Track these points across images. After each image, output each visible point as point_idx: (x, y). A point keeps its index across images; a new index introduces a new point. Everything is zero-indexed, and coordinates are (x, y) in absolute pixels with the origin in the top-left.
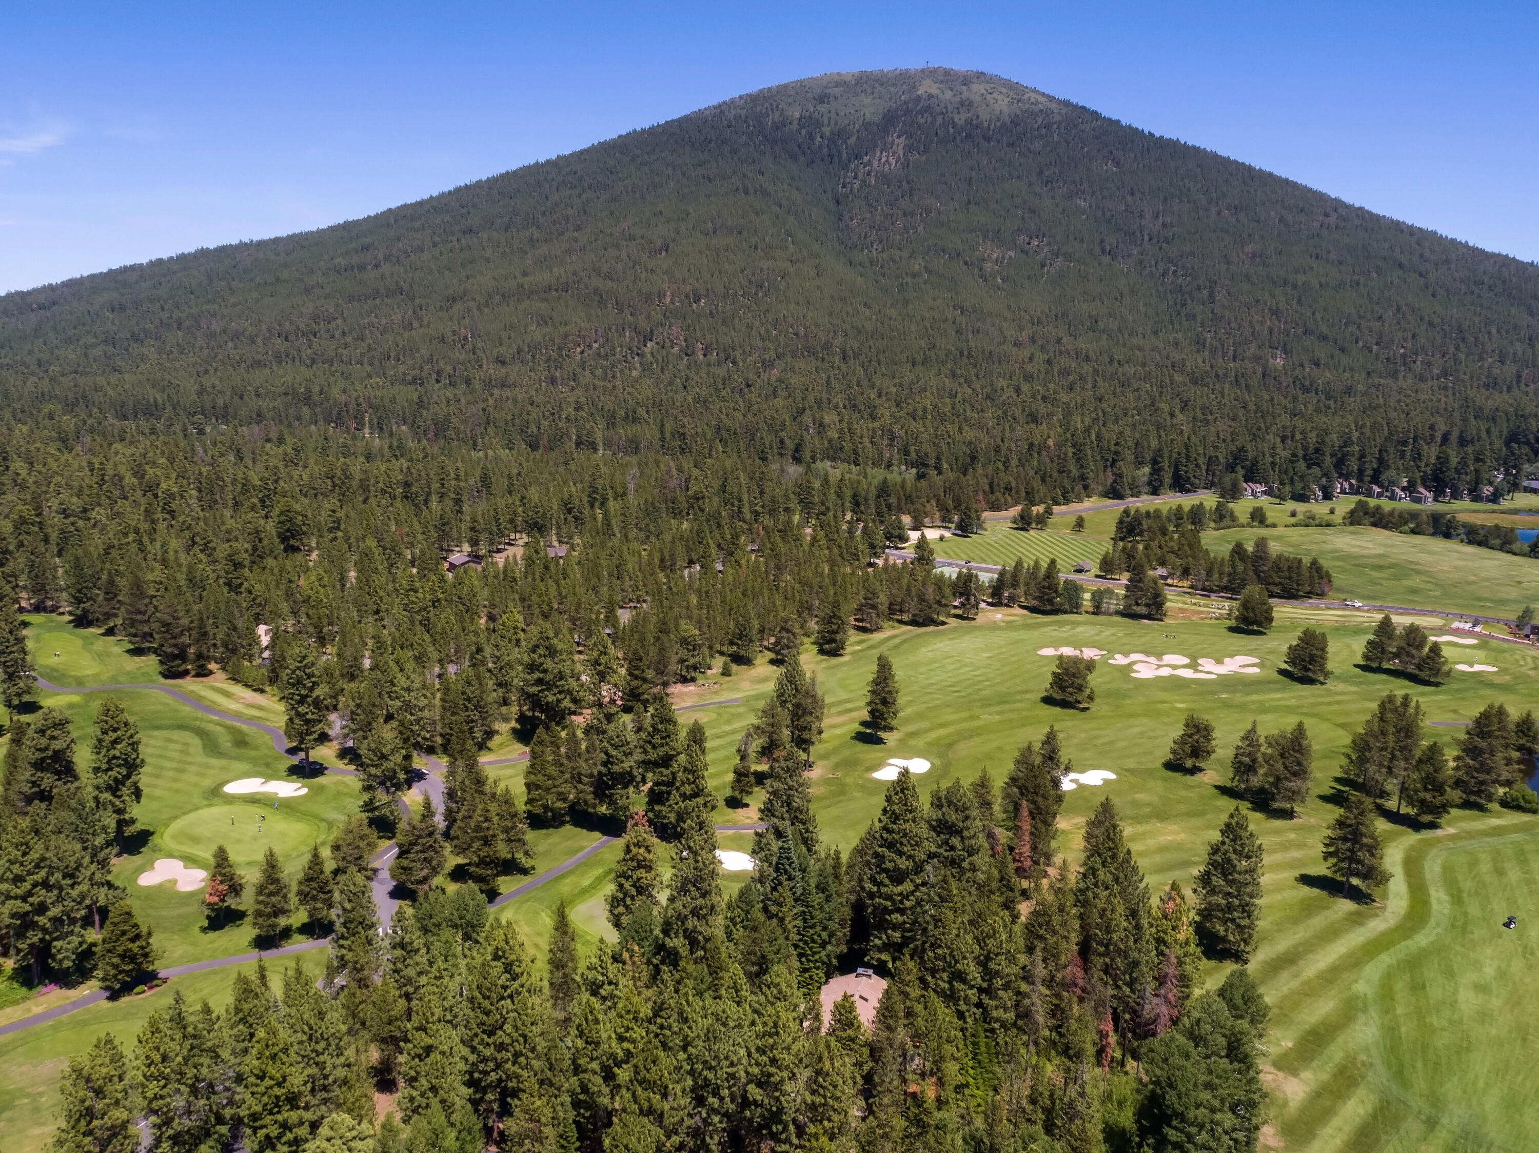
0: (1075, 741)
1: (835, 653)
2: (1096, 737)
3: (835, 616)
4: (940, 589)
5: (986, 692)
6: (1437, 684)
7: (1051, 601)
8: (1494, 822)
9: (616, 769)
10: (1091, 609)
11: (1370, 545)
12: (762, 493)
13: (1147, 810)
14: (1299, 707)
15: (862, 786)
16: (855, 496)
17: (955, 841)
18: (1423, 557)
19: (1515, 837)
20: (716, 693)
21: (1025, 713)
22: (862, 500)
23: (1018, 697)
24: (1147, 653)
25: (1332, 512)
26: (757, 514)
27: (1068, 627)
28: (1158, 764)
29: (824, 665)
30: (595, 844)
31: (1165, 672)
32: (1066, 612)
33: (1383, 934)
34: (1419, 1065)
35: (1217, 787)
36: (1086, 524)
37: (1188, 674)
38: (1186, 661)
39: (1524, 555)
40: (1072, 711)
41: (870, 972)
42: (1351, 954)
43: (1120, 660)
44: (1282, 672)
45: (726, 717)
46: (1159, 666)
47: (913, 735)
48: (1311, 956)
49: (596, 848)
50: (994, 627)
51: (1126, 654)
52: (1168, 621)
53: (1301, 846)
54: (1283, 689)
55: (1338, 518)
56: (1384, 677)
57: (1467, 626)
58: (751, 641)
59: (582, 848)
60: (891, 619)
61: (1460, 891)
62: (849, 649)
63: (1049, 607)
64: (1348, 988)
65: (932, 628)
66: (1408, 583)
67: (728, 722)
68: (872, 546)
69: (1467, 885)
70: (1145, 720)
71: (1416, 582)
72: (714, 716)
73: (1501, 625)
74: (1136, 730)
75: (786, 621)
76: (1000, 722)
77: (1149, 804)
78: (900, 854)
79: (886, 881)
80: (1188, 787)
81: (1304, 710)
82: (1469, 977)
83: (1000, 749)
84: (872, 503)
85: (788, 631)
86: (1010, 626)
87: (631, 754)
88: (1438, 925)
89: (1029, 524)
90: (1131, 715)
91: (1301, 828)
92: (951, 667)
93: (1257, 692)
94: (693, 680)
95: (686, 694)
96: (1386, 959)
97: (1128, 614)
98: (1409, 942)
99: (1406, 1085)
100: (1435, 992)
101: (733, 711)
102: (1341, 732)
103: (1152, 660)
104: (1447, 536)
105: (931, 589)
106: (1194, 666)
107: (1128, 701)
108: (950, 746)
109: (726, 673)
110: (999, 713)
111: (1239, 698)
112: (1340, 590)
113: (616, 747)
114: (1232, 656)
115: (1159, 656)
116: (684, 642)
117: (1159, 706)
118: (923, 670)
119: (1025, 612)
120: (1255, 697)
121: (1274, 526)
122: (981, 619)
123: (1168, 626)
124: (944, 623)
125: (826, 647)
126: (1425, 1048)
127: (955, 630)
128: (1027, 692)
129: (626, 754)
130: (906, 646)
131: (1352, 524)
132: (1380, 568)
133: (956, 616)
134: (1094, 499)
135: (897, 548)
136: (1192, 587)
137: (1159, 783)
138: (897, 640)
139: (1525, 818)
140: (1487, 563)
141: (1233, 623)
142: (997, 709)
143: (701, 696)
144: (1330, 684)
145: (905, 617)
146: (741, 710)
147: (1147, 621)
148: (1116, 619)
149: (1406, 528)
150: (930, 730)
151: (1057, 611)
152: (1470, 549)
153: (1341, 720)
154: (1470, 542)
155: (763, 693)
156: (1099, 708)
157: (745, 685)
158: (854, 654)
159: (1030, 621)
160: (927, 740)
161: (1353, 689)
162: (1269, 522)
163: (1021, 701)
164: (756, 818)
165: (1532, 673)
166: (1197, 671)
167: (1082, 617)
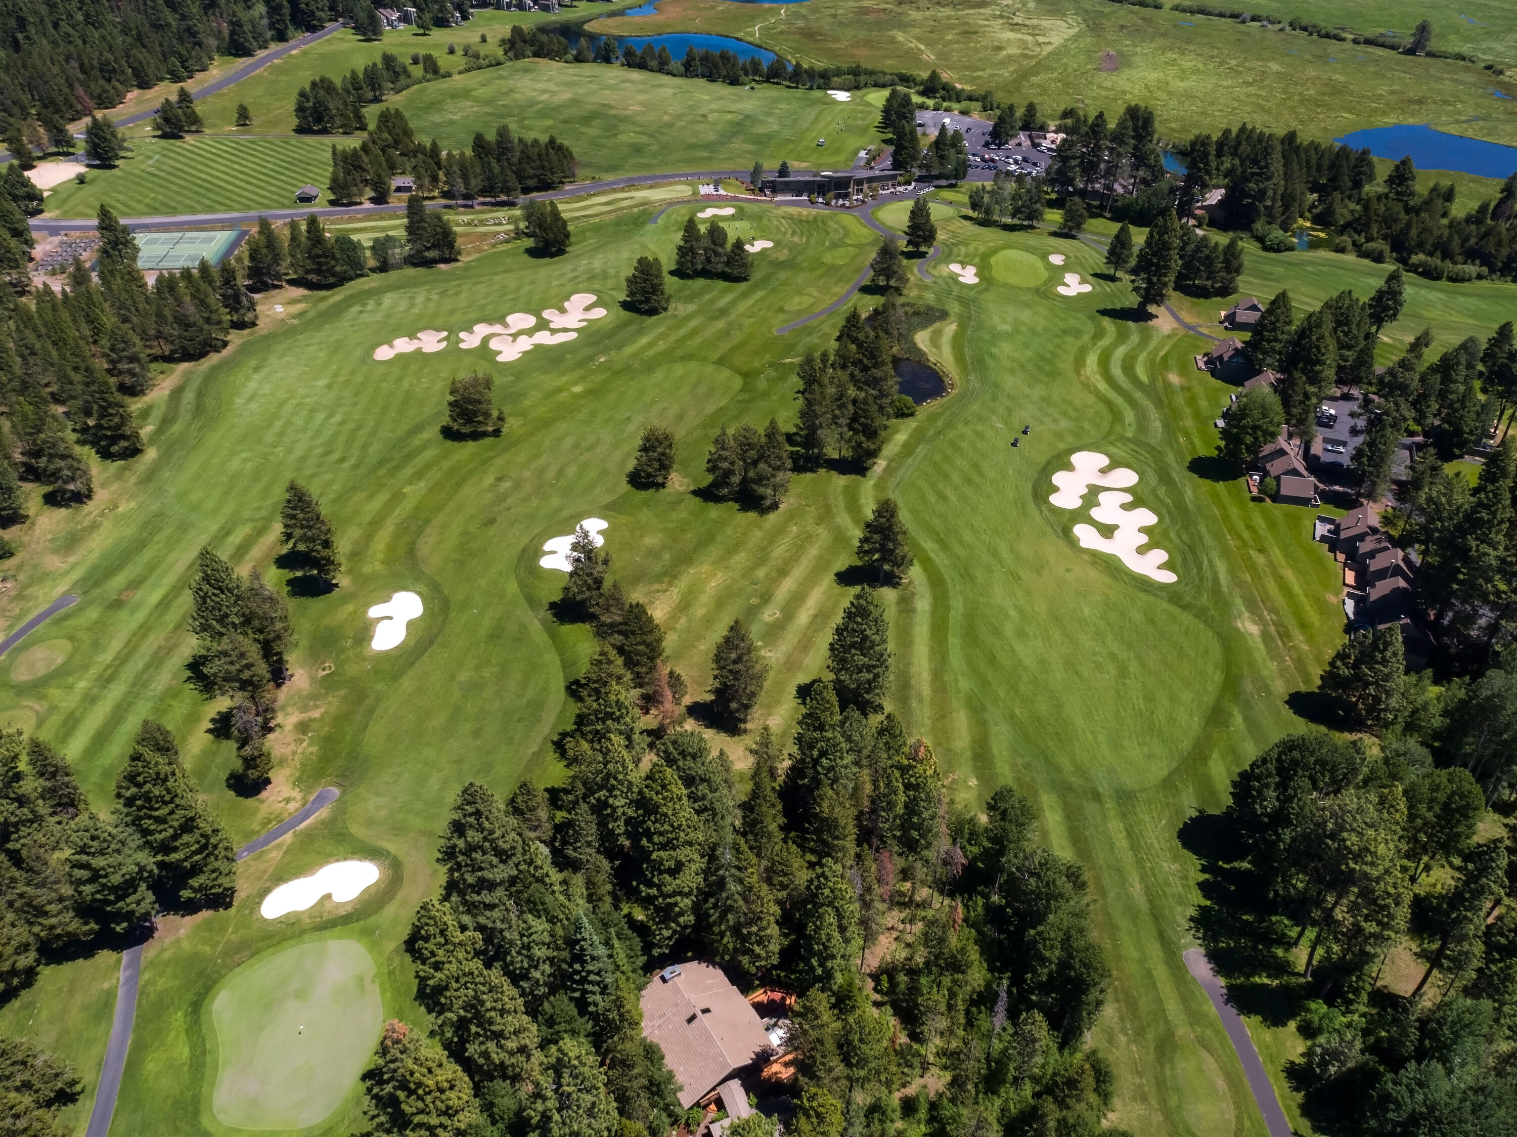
0: (527, 488)
1: (134, 452)
2: (541, 472)
5: (376, 448)
6: (745, 279)
7: (331, 271)
8: (901, 437)
10: (377, 264)
11: (551, 86)
13: (667, 556)
14: (673, 350)
15: (377, 673)
18: (607, 96)
19: (921, 450)
20: (21, 597)
21: (446, 465)
23: (417, 441)
24: (488, 320)
25: (484, 40)
27: (371, 304)
28: (624, 487)
30: (122, 975)
31: (525, 344)
33: (933, 614)
35: (696, 493)
36: (251, 112)
37: (544, 338)
38: (531, 320)
39: (682, 76)
42: (932, 652)
43: (470, 341)
44: (625, 305)
45: (84, 637)
46: (515, 336)
47: (357, 555)
48: (913, 670)
49: (132, 980)
50: (287, 329)
51: (468, 328)
52: (464, 259)
53: (809, 538)
54: (640, 332)
55: (495, 48)
56: (700, 282)
57: (711, 190)
59: (110, 996)
61: (938, 534)
62: (143, 434)
63: (332, 280)
64: (958, 691)
65: (214, 359)
66: (623, 138)
67: (97, 646)
69: (936, 523)
70: (563, 426)
71: (628, 136)
72: (67, 645)
73: (733, 181)
74: (568, 443)
76: (431, 490)
77: (663, 548)
79: (667, 879)
80: (674, 505)
81: (679, 353)
82: (1009, 630)
83: (466, 533)
86: (306, 322)
88: (952, 580)
89: (179, 126)
90: (547, 423)
91: (792, 516)
92: (299, 421)
93: (625, 343)
96: (954, 641)
97: (418, 261)
98: (952, 612)
99: (1058, 769)
100: (1003, 658)
101: (81, 621)
102: (726, 373)
103: (497, 328)
104: (607, 60)
105: (189, 305)
106: (543, 325)
107: (527, 403)
108: (411, 553)
109: (5, 553)
110: (419, 475)
111: (617, 358)
114: (567, 298)
115: (501, 320)
117: (563, 396)
118: (269, 437)
119: (301, 292)
120: (629, 350)
121: (448, 75)
122: (266, 323)
123: (469, 267)
124: (225, 344)
125: (114, 449)
126: (1040, 720)
127: (245, 350)
128: (418, 429)
130: (210, 402)
131: (517, 57)
132: (587, 120)
133: (235, 326)
134: (217, 61)
135: (36, 213)
136: (446, 195)
137: (646, 511)
138: (189, 396)
139: (912, 424)
140: (662, 92)
141: (530, 243)
142: (409, 471)
144: (672, 306)
145: (168, 350)
146: (93, 613)
147: (442, 266)
148: (410, 271)
149: (569, 57)
150: (368, 538)
151: (341, 280)
152: (636, 75)
153: (715, 356)
154: (630, 65)
155: (94, 568)
156: (512, 425)
157: (53, 562)
158: (154, 438)
159: (323, 306)
160: (380, 556)
161: (691, 308)
162: (442, 71)
163: (424, 447)
164: (296, 794)
165: (796, 239)
166: (554, 331)
167: (373, 281)
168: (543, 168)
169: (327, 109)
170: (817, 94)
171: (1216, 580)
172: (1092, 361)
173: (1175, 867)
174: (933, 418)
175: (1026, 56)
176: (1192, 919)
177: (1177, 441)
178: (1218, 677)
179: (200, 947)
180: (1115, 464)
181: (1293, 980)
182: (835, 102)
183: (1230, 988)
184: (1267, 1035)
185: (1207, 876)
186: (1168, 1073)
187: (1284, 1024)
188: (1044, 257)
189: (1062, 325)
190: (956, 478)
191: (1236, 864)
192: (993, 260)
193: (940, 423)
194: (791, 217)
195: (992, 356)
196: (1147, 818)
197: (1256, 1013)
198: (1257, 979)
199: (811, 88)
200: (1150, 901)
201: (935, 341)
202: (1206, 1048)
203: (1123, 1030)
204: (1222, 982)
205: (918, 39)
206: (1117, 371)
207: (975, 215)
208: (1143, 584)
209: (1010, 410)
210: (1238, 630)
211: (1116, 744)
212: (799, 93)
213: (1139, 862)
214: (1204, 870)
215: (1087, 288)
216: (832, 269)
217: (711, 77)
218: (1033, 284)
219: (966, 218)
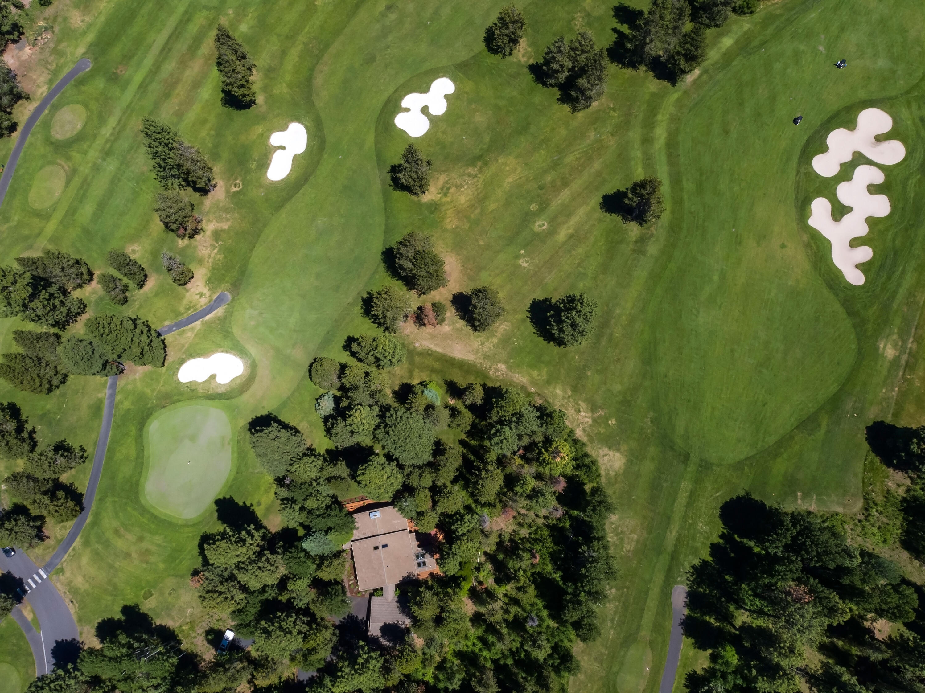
0: (408, 25)
13: (487, 138)
20: (56, 51)
28: (480, 45)
34: (679, 407)
35: (531, 69)
42: (640, 298)
45: (94, 106)
47: (272, 72)
53: (600, 149)
59: (101, 403)
61: (701, 174)
67: (101, 119)
69: (706, 161)
72: (83, 112)
77: (487, 128)
83: (351, 69)
95: (29, 63)
96: (660, 293)
98: (672, 264)
99: (673, 430)
100: (686, 321)
101: (92, 89)
126: (682, 385)
137: (488, 82)
139: (745, 25)
143: (45, 65)
146: (100, 84)
150: (284, 54)
157: (76, 19)
164: (206, 291)
171: (893, 295)
173: (706, 528)
176: (693, 567)
178: (833, 389)
180: (894, 133)
181: (729, 627)
183: (688, 617)
184: (692, 652)
185: (721, 541)
186: (622, 653)
187: (705, 649)
190: (749, 108)
191: (745, 541)
193: (770, 31)
196: (710, 487)
197: (693, 637)
198: (708, 618)
200: (676, 546)
202: (652, 649)
203: (612, 620)
204: (686, 611)
208: (834, 279)
209: (842, 30)
213: (685, 518)
214: (722, 536)
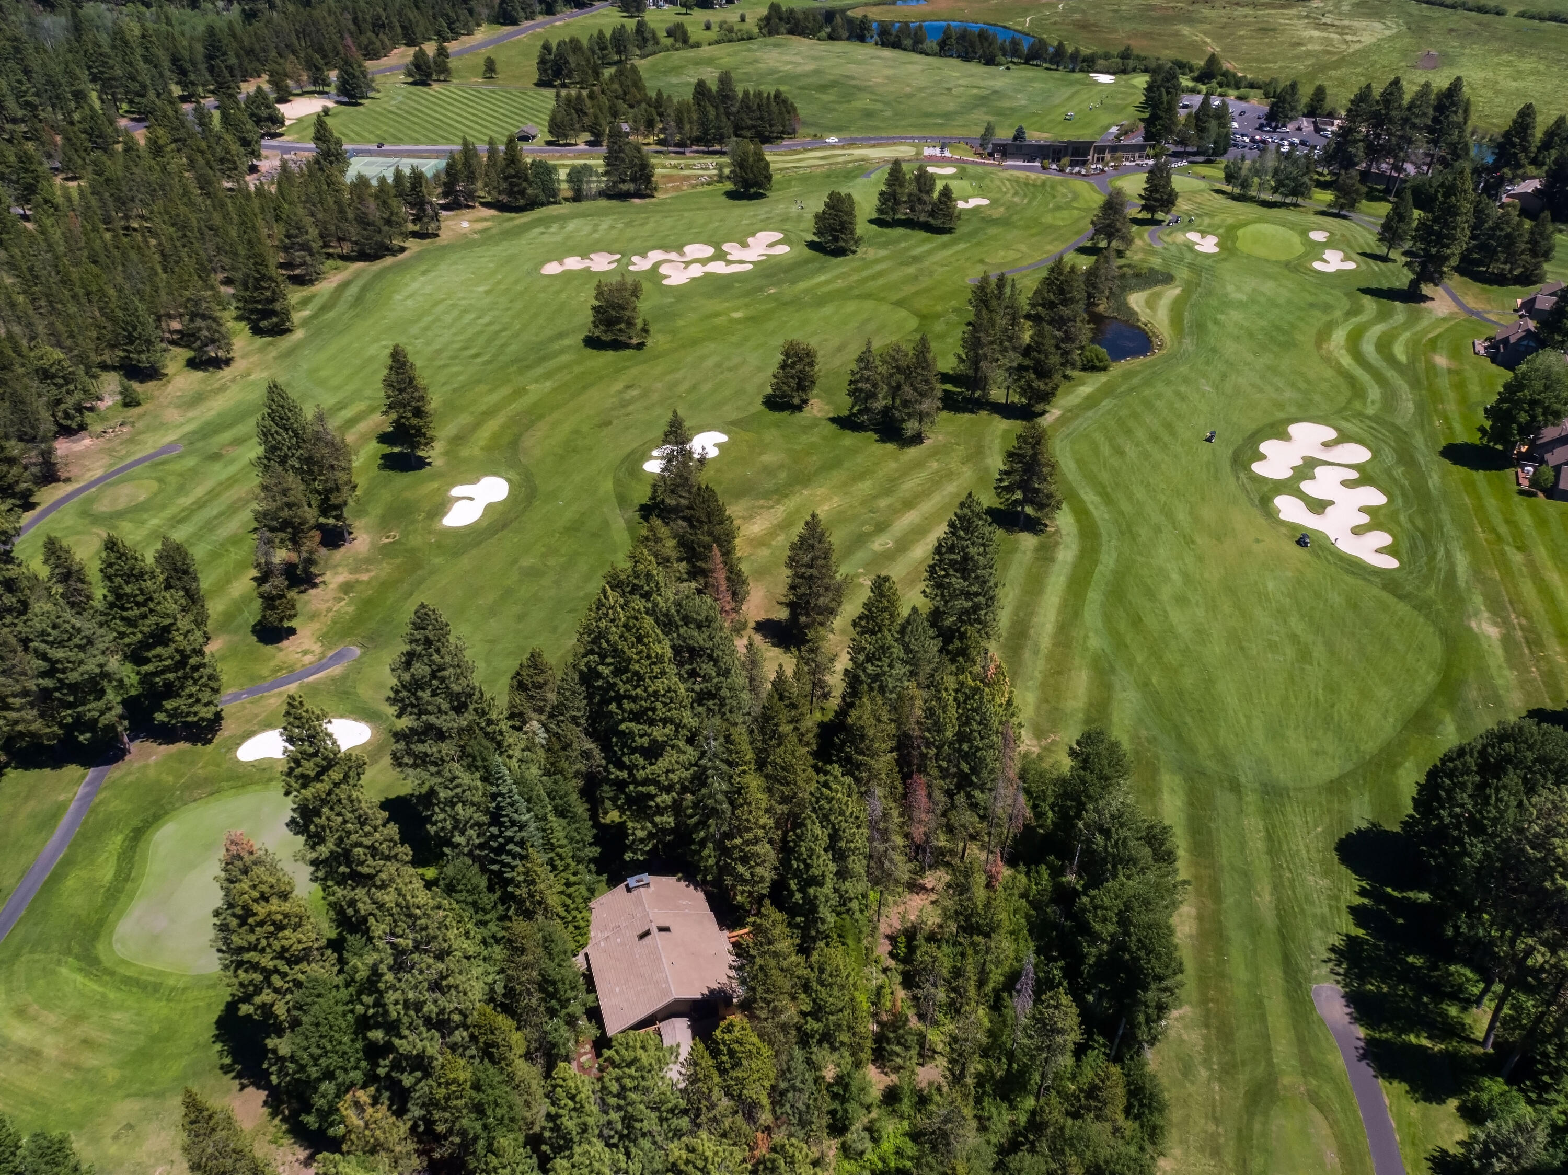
0: (655, 397)
1: (280, 330)
2: (676, 384)
3: (263, 277)
4: (385, 203)
5: (514, 348)
6: (949, 231)
7: (522, 193)
8: (1085, 390)
9: (73, 677)
10: (570, 194)
11: (798, 59)
12: (27, 72)
13: (783, 475)
14: (850, 288)
15: (439, 546)
16: (175, 60)
17: (707, 668)
18: (852, 69)
19: (1107, 404)
20: (132, 441)
21: (577, 369)
22: (188, 66)
23: (556, 346)
24: (666, 248)
25: (743, 19)
26: (33, 107)
27: (554, 228)
28: (758, 405)
29: (273, 353)
30: (81, 790)
31: (696, 271)
32: (543, 205)
33: (1076, 566)
34: (1188, 720)
35: (833, 420)
36: (498, 67)
37: (718, 267)
38: (709, 251)
39: (935, 55)
40: (627, 352)
41: (646, 878)
42: (1064, 604)
43: (640, 264)
44: (811, 245)
45: (173, 480)
46: (687, 264)
47: (459, 439)
48: (1035, 620)
49: (87, 797)
50: (465, 244)
51: (643, 254)
52: (660, 196)
53: (949, 475)
54: (821, 270)
55: (751, 25)
56: (900, 231)
57: (936, 152)
58: (149, 342)
59: (64, 805)
60: (329, 256)
61: (1104, 487)
62: (297, 317)
63: (522, 202)
64: (1086, 649)
65: (389, 261)
66: (858, 104)
67: (181, 490)
68: (245, 143)
69: (1104, 476)
70: (712, 346)
71: (864, 102)
72: (154, 485)
73: (963, 145)
74: (710, 362)
75: (197, 303)
76: (555, 390)
77: (781, 466)
78: (652, 722)
79: (642, 761)
80: (806, 429)
81: (856, 292)
82: (1166, 593)
83: (576, 432)
84: (203, 67)
85: (204, 317)
86: (487, 238)
87: (90, 642)
88: (1109, 535)
89: (429, 75)
90: (695, 342)
91: (935, 453)
92: (448, 319)
93: (801, 278)
94: (82, 427)
95: (83, 455)
96: (1094, 597)
97: (613, 194)
98: (1100, 567)
99: (1193, 750)
100: (1152, 623)
101: (177, 467)
102: (903, 313)
103: (673, 256)
104: (862, 39)
105: (372, 204)
106: (720, 255)
107: (680, 323)
108: (514, 444)
109: (130, 401)
110: (548, 375)
111: (789, 291)
112: (805, 124)
113: (60, 644)
114: (753, 234)
115: (679, 249)
116: (45, 375)
117: (717, 321)
118: (414, 330)
119: (492, 212)
120: (802, 285)
121: (697, 45)
122: (446, 235)
123: (663, 203)
124: (402, 250)
125: (264, 324)
126: (1181, 693)
127: (419, 257)
128: (561, 335)
129: (82, 648)
130: (370, 296)
131: (770, 34)
132: (823, 88)
133: (415, 235)
134: (484, 27)
135: (274, 136)
136: (660, 142)
137: (774, 431)
138: (353, 290)
139: (1101, 378)
140: (911, 68)
141: (729, 186)
142: (539, 371)
143: (110, 452)
144: (861, 250)
145: (346, 248)
146: (190, 462)
147: (637, 201)
148: (603, 203)
149: (823, 34)
150: (477, 425)
151: (532, 205)
152: (887, 53)
153: (896, 297)
154: (884, 44)
155: (208, 424)
156: (657, 340)
157: (172, 415)
158: (305, 323)
159: (507, 225)
160: (482, 443)
161: (883, 253)
162: (691, 41)
163: (562, 351)
164: (317, 648)
165: (1016, 199)
166: (729, 262)
167: (566, 208)
168: (762, 119)
169: (567, 62)
170: (1078, 76)
171: (1451, 574)
172: (1339, 336)
173: (1324, 883)
174: (1127, 375)
175: (1329, 52)
176: (1333, 949)
177: (1431, 423)
178: (1432, 678)
179: (164, 776)
180: (1344, 438)
181: (1466, 1048)
182: (1096, 83)
183: (1370, 1041)
184: (1414, 1110)
185: (1366, 901)
186: (1257, 1127)
187: (1441, 1101)
188: (1304, 233)
189: (1311, 299)
190: (1140, 434)
191: (1411, 894)
192: (1240, 232)
193: (1136, 381)
194: (1017, 181)
195: (1216, 322)
196: (1298, 821)
197: (1402, 1079)
198: (1413, 1038)
199: (1073, 71)
200: (1279, 916)
201: (1151, 304)
202: (1321, 1108)
203: (1207, 1062)
204: (1361, 1032)
205: (1206, 34)
206: (1368, 348)
207: (1228, 188)
208: (1354, 566)
209: (1224, 376)
210: (1469, 629)
211: (1275, 733)
212: (1057, 75)
213: (1276, 869)
214: (1363, 893)
215: (1351, 266)
216: (1051, 228)
217: (966, 57)
218: (1284, 258)
219: (1218, 191)
